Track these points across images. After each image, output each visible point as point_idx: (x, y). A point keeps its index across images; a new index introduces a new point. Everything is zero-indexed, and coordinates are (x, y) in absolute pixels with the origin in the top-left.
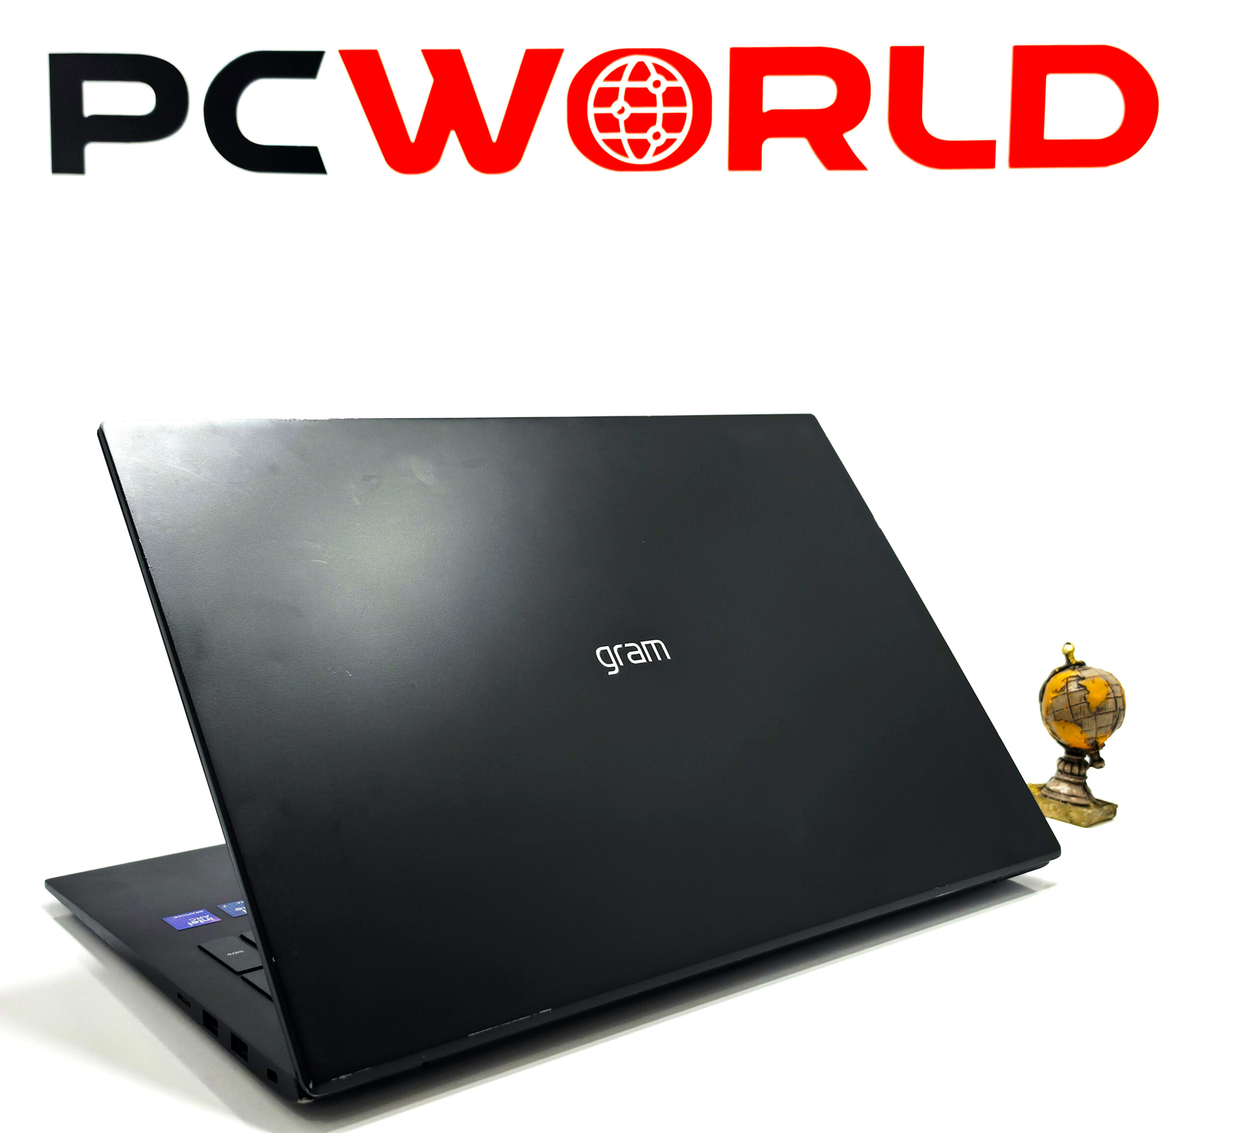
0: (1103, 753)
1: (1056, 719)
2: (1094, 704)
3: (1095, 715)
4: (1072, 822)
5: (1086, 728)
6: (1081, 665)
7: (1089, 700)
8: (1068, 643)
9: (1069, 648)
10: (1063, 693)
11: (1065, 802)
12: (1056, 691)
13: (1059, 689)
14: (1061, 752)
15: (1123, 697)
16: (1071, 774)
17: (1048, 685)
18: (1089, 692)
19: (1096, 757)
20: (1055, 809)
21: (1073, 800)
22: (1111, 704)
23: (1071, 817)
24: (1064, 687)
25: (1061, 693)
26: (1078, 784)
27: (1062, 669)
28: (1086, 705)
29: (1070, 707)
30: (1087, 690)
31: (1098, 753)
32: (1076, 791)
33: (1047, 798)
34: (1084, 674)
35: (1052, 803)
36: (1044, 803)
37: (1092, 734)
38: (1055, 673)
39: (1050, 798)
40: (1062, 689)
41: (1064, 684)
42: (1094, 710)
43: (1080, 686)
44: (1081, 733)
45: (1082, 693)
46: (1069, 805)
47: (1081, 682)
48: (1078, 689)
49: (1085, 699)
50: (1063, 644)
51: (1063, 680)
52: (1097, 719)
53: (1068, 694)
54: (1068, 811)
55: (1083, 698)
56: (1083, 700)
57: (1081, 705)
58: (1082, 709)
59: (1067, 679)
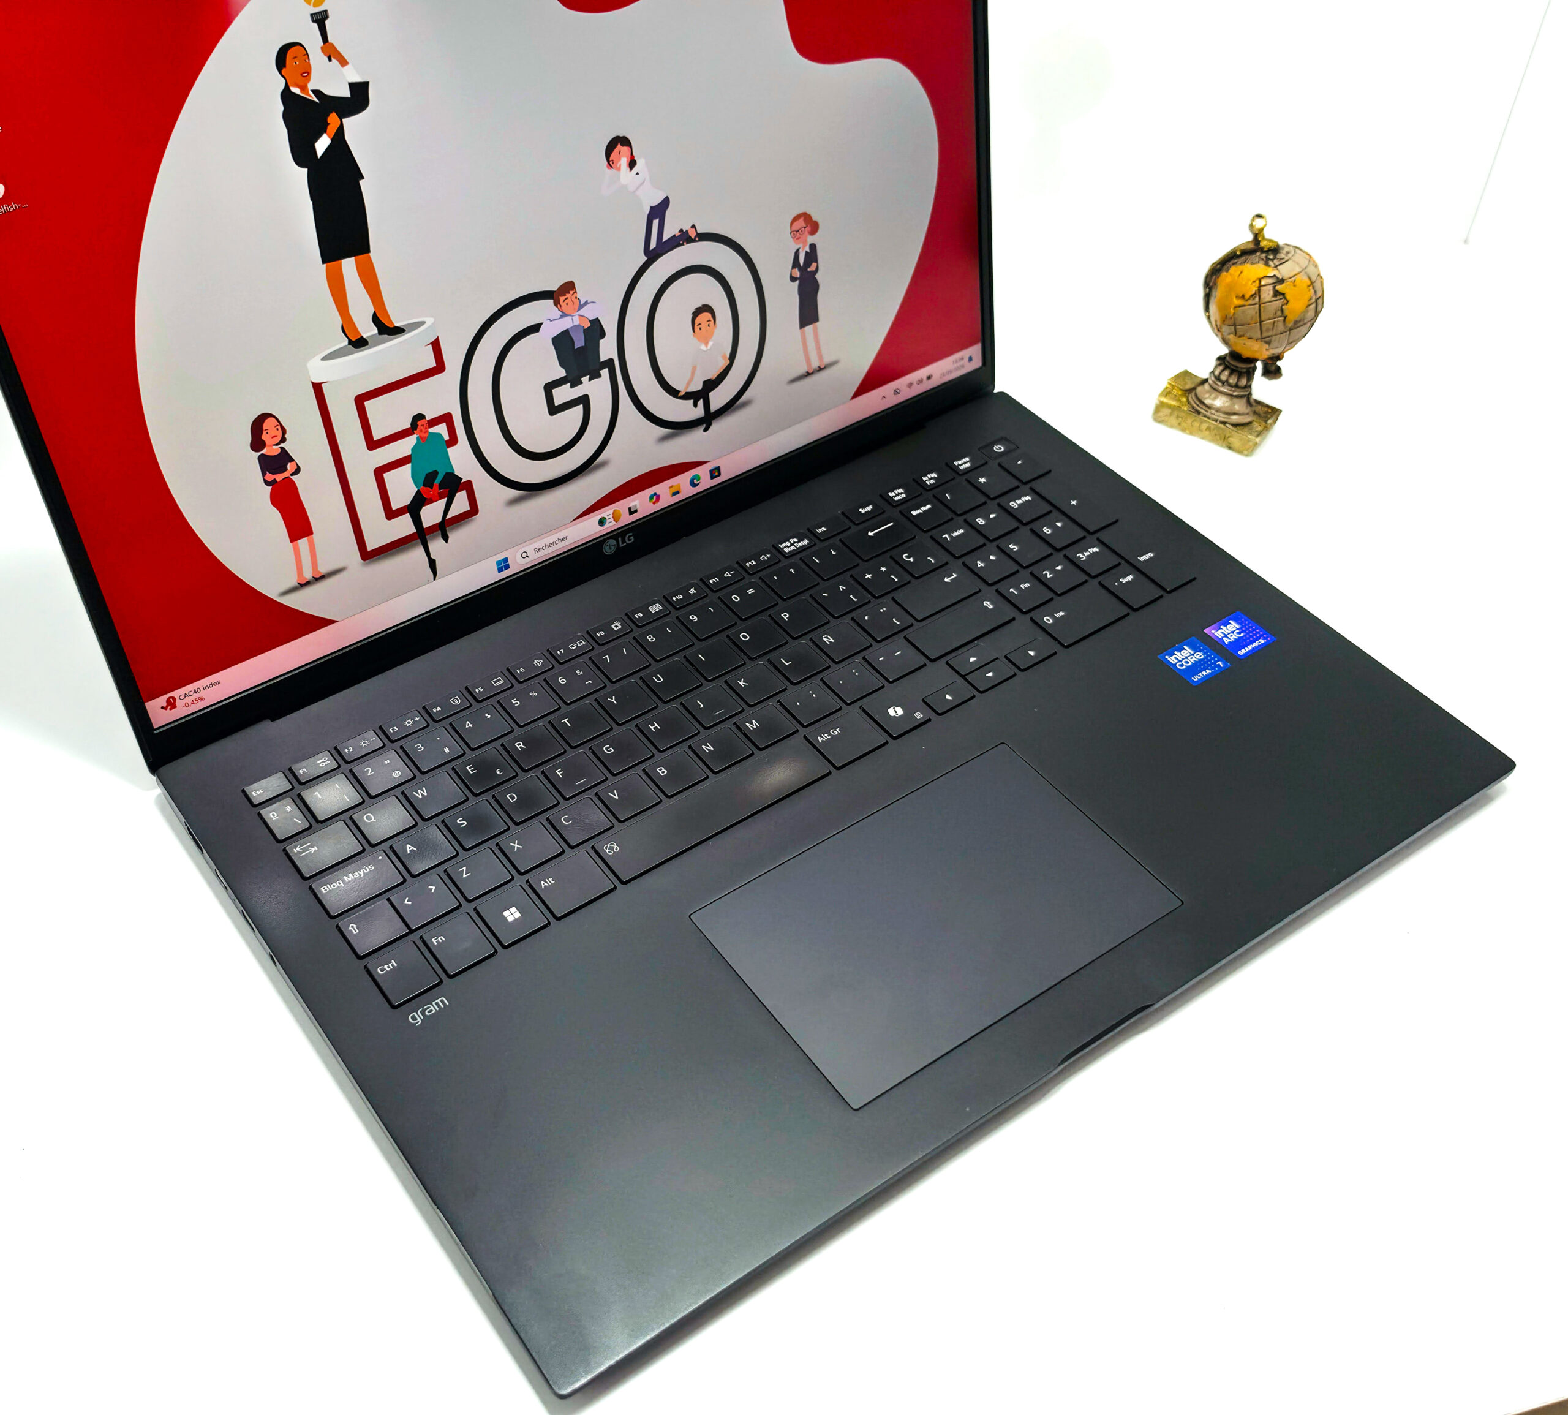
0: (1281, 364)
1: (1238, 334)
2: (1291, 317)
3: (1290, 328)
4: (1230, 448)
5: (1274, 344)
6: (1275, 250)
7: (1286, 313)
8: (1259, 216)
9: (1259, 224)
10: (1254, 302)
11: (1224, 423)
12: (1243, 298)
13: (1247, 296)
16: (1236, 386)
18: (1287, 301)
19: (1272, 367)
20: (1209, 429)
21: (1236, 419)
22: (1311, 312)
23: (1230, 443)
24: (1255, 294)
25: (1250, 302)
26: (1240, 396)
28: (1281, 319)
29: (1261, 322)
30: (1285, 298)
31: (1276, 363)
32: (1239, 406)
33: (1200, 416)
34: (1284, 271)
35: (1206, 421)
36: (1193, 421)
37: (1276, 351)
39: (1205, 416)
40: (1252, 296)
41: (1254, 289)
42: (1290, 325)
43: (1277, 293)
44: (1264, 347)
45: (1279, 303)
46: (1228, 426)
47: (1279, 288)
48: (1274, 299)
49: (1282, 310)
50: (1251, 218)
51: (1254, 282)
52: (1291, 334)
53: (1260, 303)
54: (1227, 436)
55: (1280, 308)
56: (1279, 313)
57: (1274, 318)
58: (1276, 324)
59: (1260, 280)
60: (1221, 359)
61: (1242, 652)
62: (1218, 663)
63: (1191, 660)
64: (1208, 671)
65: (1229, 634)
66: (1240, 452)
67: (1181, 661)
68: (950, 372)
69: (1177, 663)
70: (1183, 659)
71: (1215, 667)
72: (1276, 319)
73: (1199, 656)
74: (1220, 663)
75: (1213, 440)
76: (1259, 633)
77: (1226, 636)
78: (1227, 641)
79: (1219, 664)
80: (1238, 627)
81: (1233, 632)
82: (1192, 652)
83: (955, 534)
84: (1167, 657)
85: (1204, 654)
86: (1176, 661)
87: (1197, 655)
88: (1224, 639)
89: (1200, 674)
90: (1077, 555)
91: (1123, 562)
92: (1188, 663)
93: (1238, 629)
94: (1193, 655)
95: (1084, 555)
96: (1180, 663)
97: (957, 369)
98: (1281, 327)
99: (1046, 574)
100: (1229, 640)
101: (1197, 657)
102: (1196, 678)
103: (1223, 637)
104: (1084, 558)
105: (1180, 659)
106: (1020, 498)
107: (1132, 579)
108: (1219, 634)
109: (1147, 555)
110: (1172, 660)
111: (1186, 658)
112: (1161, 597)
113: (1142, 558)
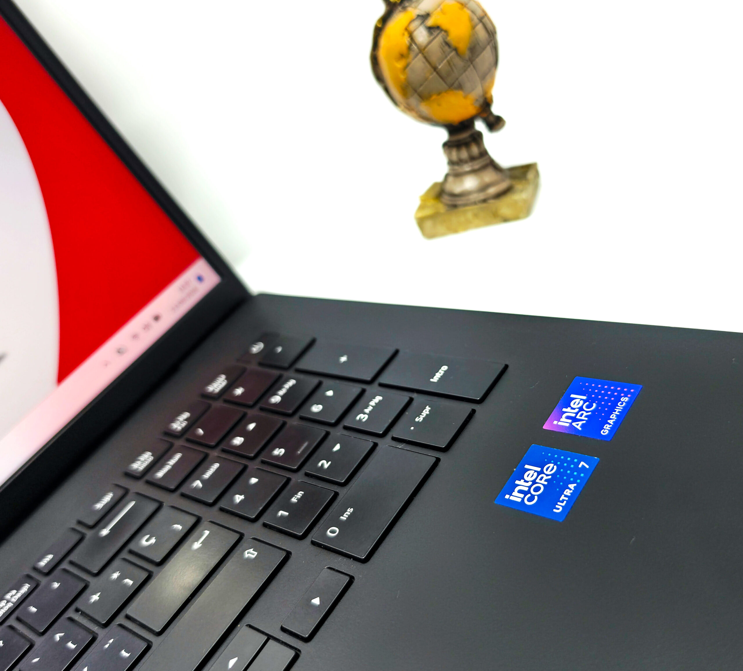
0: (496, 110)
1: (424, 97)
2: (463, 46)
3: (471, 60)
4: (506, 220)
5: (468, 85)
7: (454, 43)
10: (413, 52)
11: (484, 201)
12: (402, 56)
14: (443, 135)
15: (485, 15)
16: (472, 159)
17: (382, 54)
18: (446, 31)
19: (491, 119)
20: (476, 215)
21: (492, 191)
22: (481, 33)
24: (409, 43)
25: (412, 55)
26: (484, 168)
27: (385, 19)
28: (453, 53)
29: (435, 69)
30: (443, 30)
31: (491, 113)
32: (489, 176)
33: (460, 209)
36: (457, 218)
37: (478, 91)
38: (378, 32)
39: (463, 206)
40: (409, 48)
41: (406, 40)
42: (467, 56)
43: (430, 29)
44: (465, 97)
45: (439, 39)
46: (492, 201)
47: (430, 22)
48: (432, 37)
49: (447, 44)
51: (403, 35)
52: (476, 66)
53: (422, 50)
55: (444, 44)
56: (446, 48)
57: (446, 57)
58: (452, 64)
59: (406, 29)
60: (447, 145)
61: (606, 430)
62: (580, 466)
63: (542, 483)
64: (572, 486)
65: (577, 414)
66: (516, 218)
67: (529, 492)
68: (182, 302)
69: (523, 499)
70: (530, 487)
71: (579, 474)
72: (449, 57)
73: (551, 469)
74: (582, 463)
75: (488, 223)
76: (615, 390)
77: (574, 419)
78: (578, 426)
79: (583, 466)
80: (584, 398)
81: (581, 409)
82: (539, 469)
83: (207, 475)
84: (507, 497)
85: (555, 464)
86: (522, 496)
87: (547, 470)
88: (574, 424)
89: (563, 497)
90: (358, 418)
91: (414, 395)
92: (537, 489)
93: (585, 401)
94: (542, 472)
95: (365, 413)
96: (529, 495)
97: (189, 295)
98: (459, 63)
99: (322, 465)
100: (580, 423)
101: (548, 472)
102: (559, 509)
103: (571, 424)
104: (366, 417)
105: (526, 489)
106: (280, 388)
107: (430, 411)
108: (564, 422)
109: (440, 371)
110: (516, 497)
111: (534, 482)
112: (474, 411)
113: (435, 377)
